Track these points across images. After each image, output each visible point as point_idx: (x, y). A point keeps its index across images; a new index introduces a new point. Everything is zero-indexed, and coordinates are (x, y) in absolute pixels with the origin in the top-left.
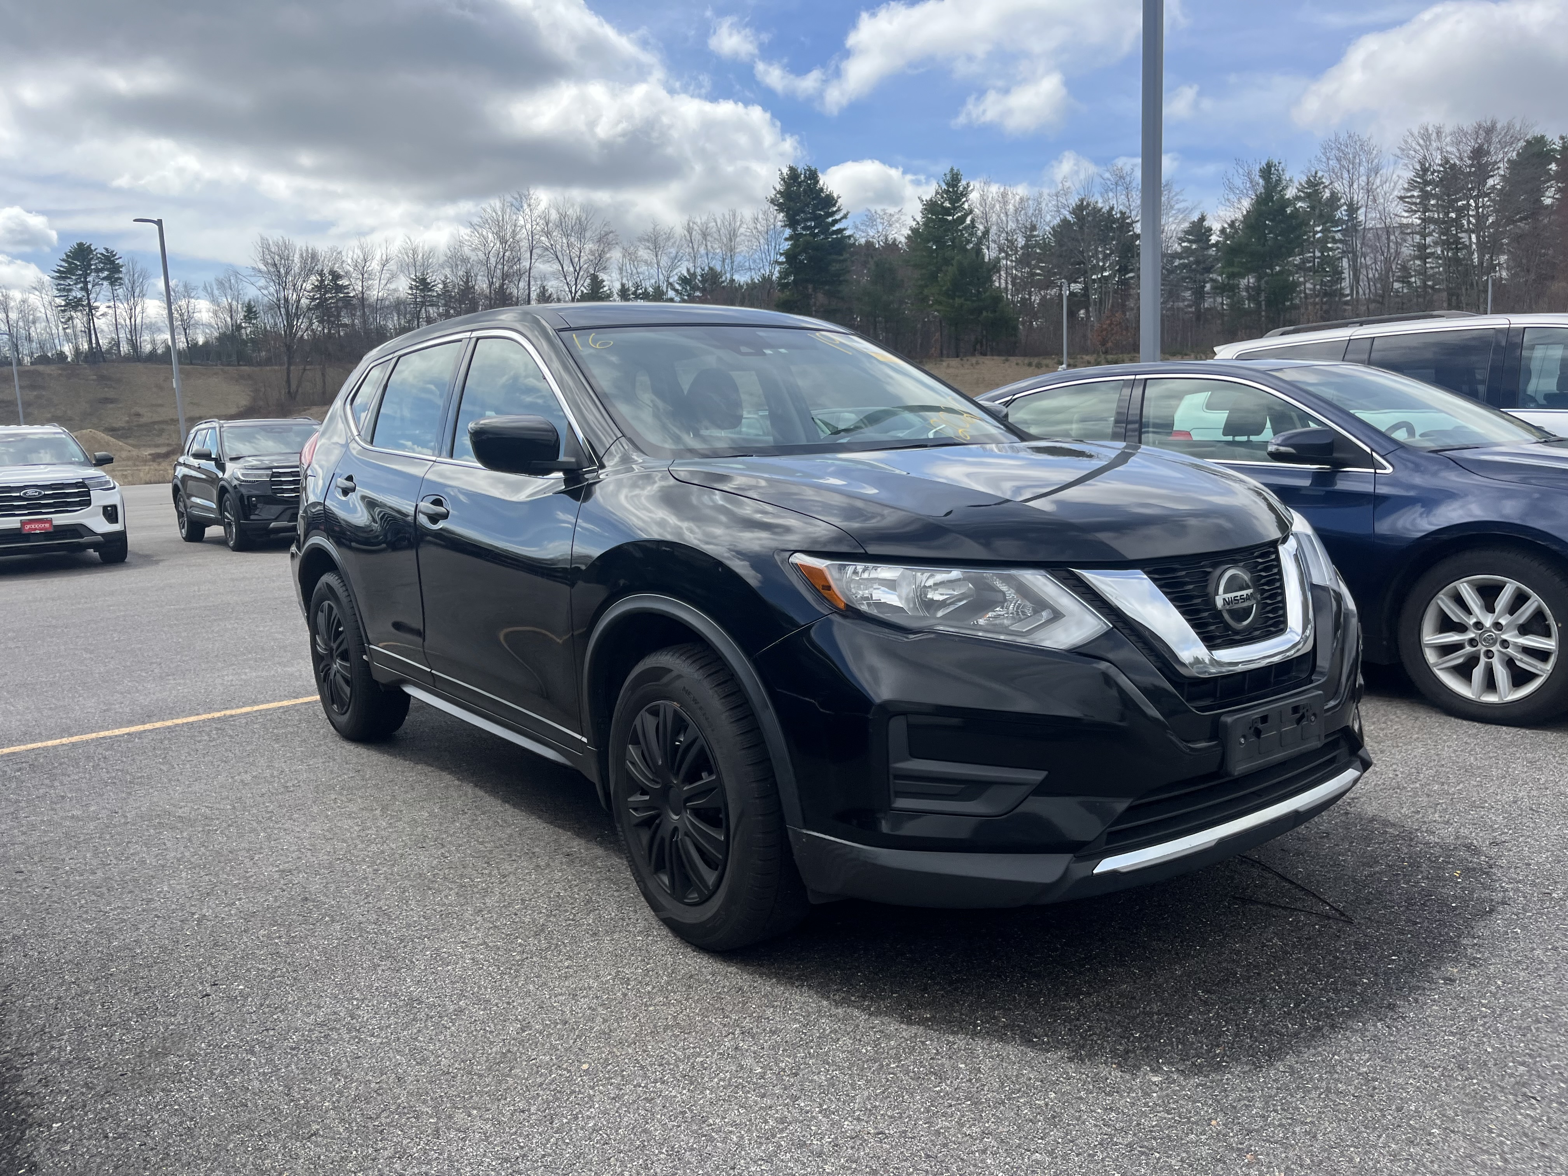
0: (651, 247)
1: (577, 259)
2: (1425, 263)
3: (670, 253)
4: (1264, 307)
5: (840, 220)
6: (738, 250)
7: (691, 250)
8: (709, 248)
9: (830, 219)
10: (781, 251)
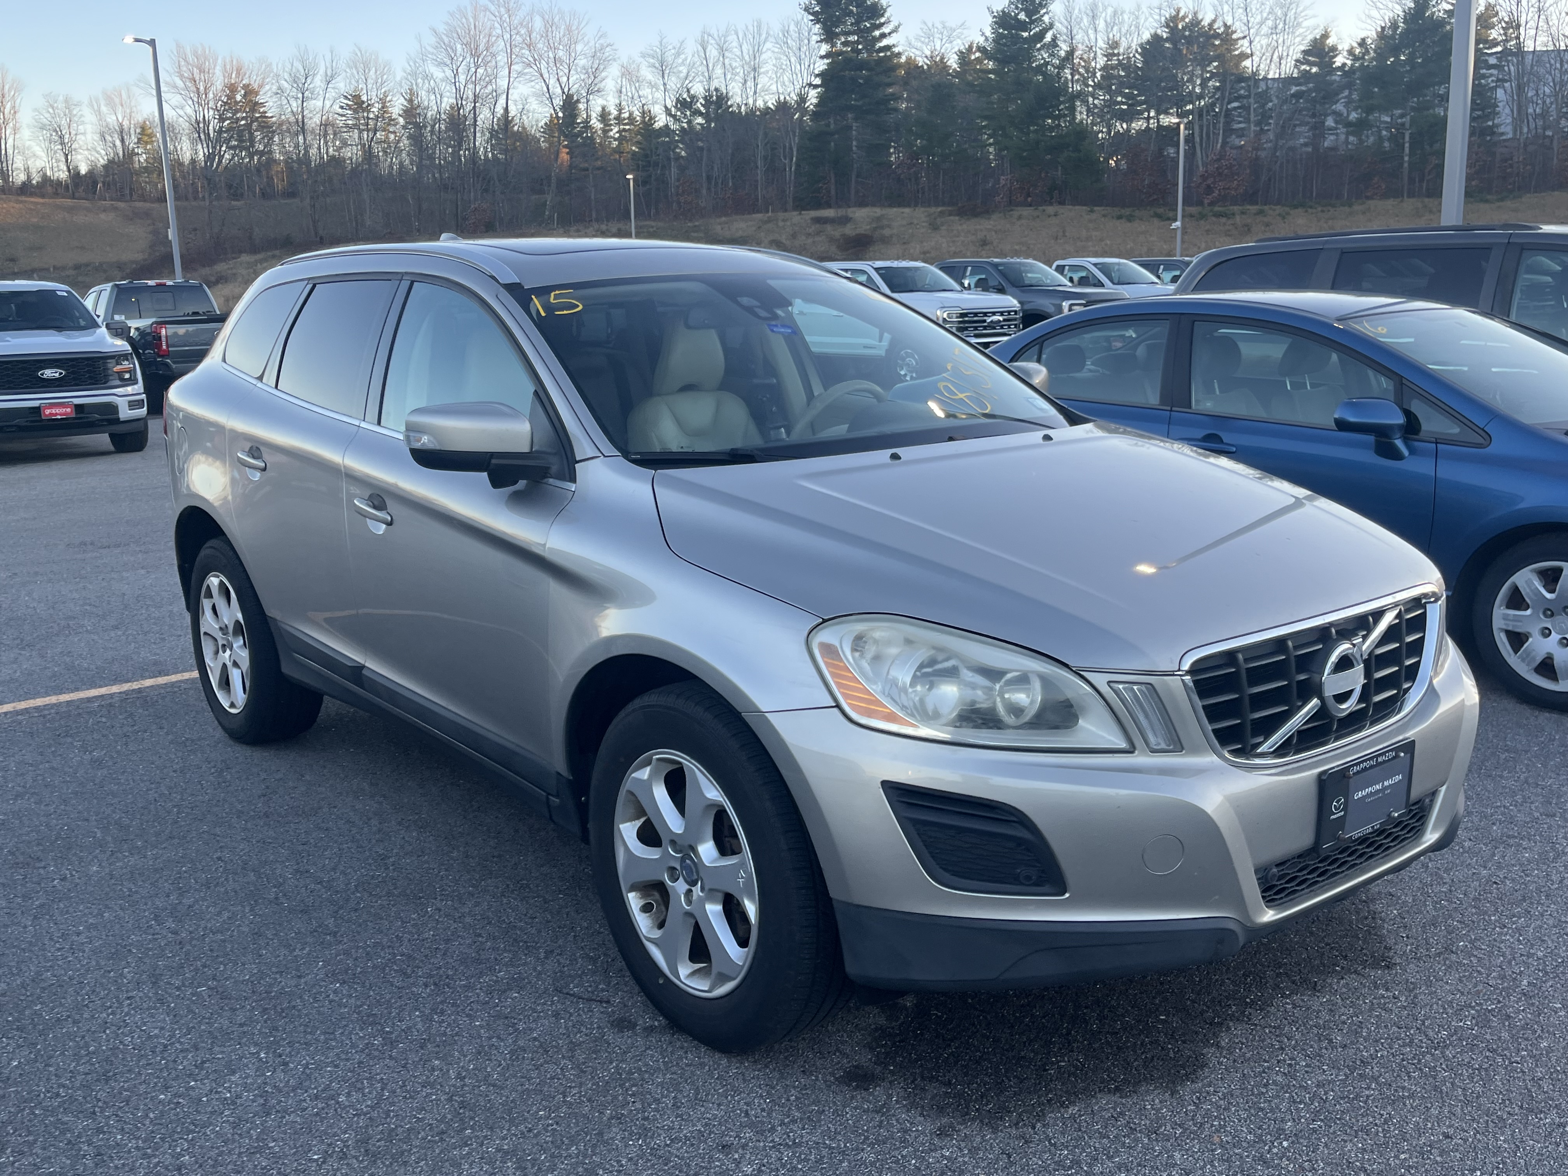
0: (657, 65)
1: (565, 79)
3: (680, 72)
5: (890, 34)
6: (762, 70)
7: (705, 69)
8: (728, 66)
9: (877, 33)
10: (817, 72)
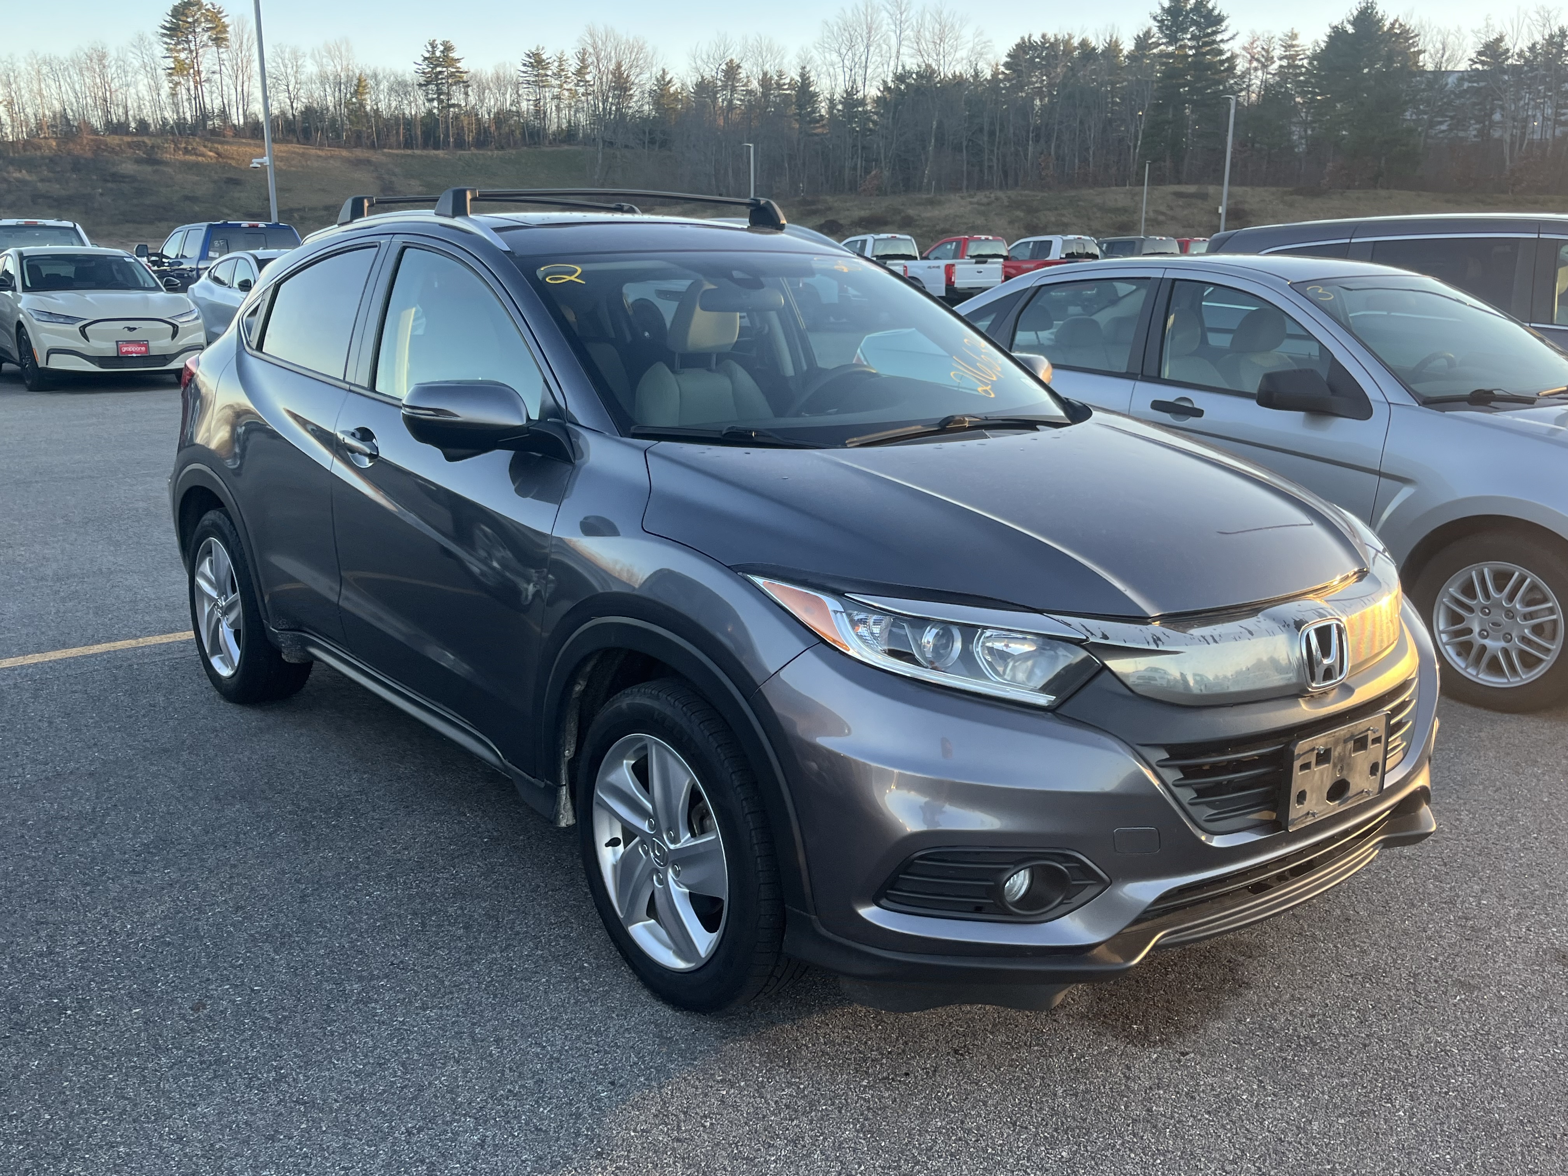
5: (1228, 40)
9: (1218, 38)
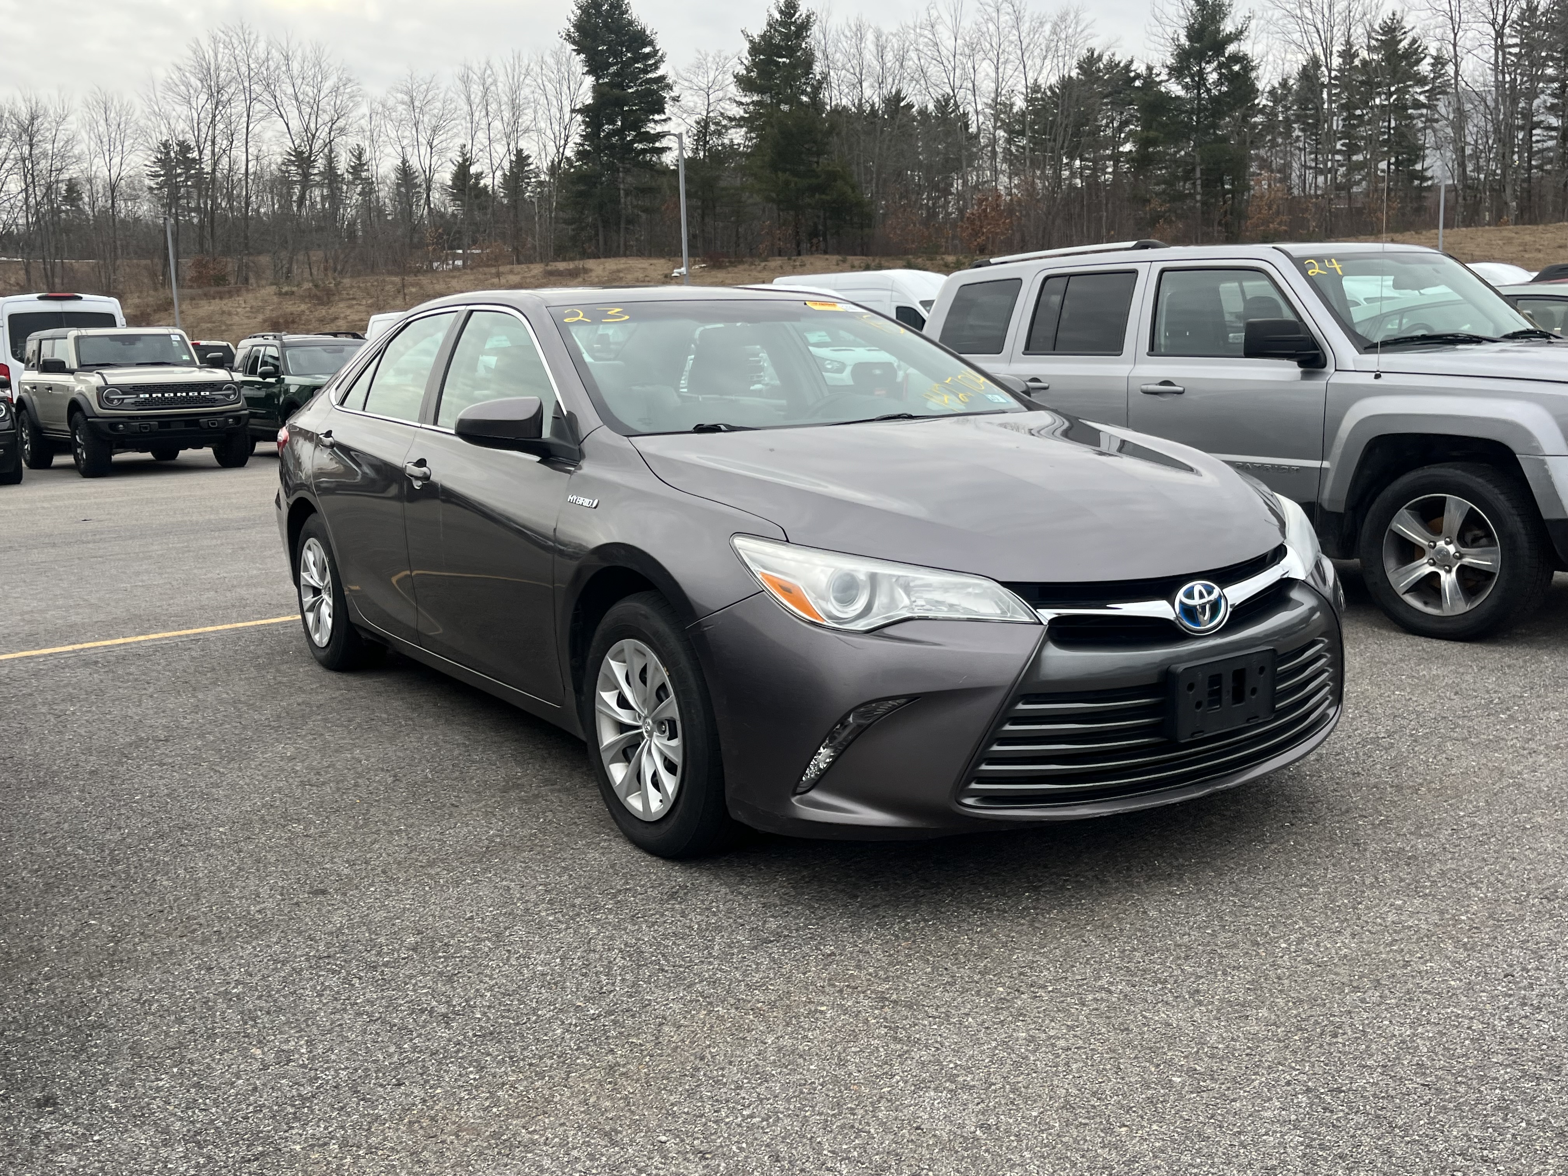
0: (408, 101)
2: (1531, 136)
4: (1199, 189)
5: (658, 64)
9: (646, 64)
10: (577, 107)
